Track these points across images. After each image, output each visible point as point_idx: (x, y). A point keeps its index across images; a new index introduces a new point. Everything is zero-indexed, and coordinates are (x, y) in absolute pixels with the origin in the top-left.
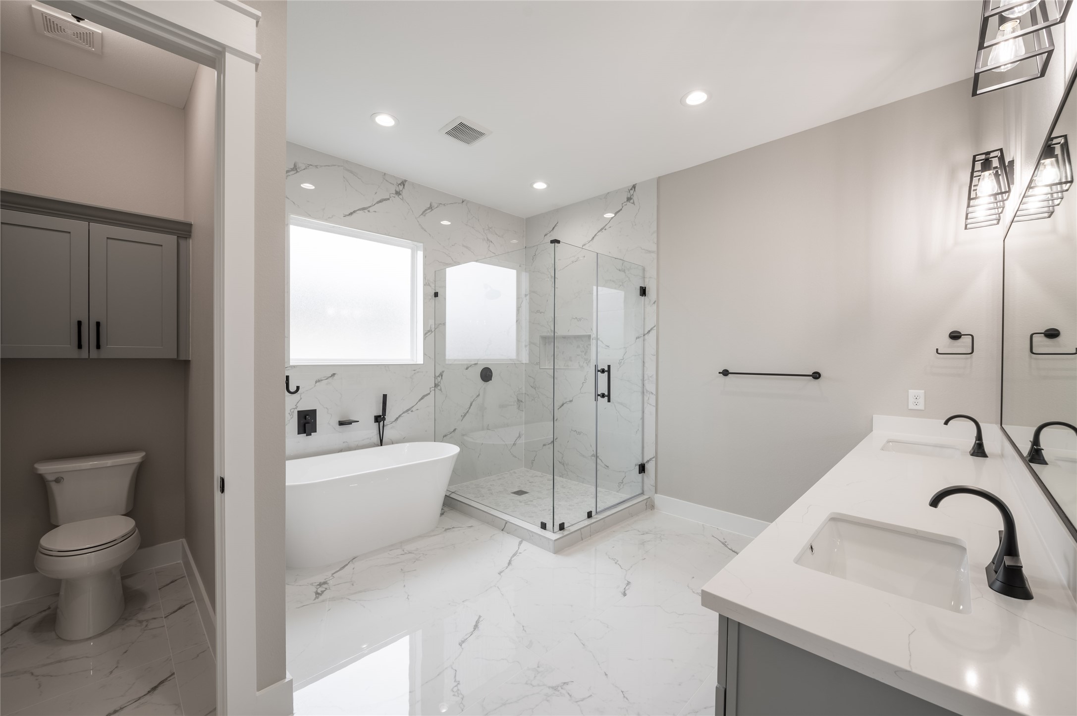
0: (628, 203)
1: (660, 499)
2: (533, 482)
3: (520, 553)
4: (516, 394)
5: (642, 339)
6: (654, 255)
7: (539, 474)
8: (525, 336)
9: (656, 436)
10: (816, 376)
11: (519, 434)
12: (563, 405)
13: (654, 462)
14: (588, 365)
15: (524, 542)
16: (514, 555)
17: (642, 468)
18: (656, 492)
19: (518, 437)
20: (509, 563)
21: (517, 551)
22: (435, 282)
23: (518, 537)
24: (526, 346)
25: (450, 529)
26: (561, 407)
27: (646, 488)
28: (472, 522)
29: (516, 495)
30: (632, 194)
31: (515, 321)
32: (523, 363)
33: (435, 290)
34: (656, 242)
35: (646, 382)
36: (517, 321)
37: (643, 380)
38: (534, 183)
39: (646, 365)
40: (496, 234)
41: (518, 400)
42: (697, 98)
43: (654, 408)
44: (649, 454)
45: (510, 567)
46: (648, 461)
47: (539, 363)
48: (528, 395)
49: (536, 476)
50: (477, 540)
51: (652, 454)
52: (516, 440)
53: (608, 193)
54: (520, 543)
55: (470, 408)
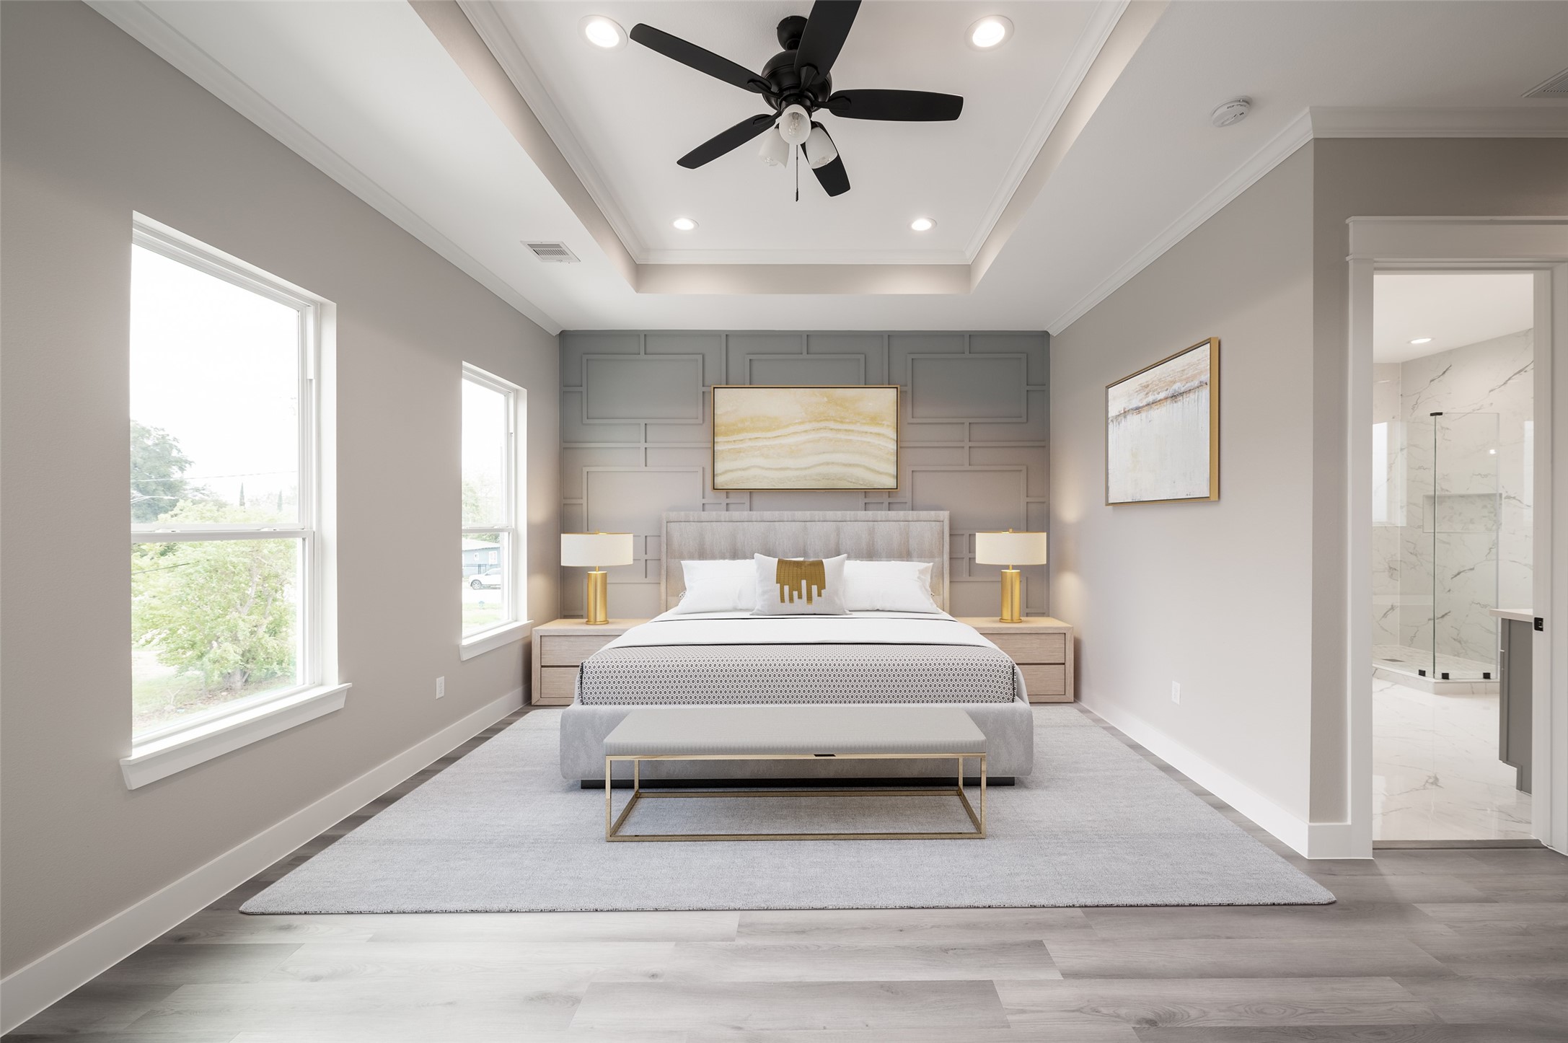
24: (1402, 507)
31: (1386, 480)
36: (1388, 480)
48: (1405, 562)
52: (1388, 612)
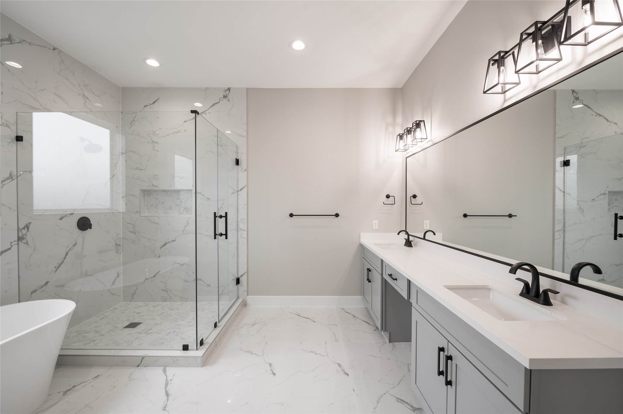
0: (224, 99)
1: (250, 299)
2: (140, 312)
3: (171, 380)
4: (114, 239)
5: (236, 193)
6: (245, 139)
7: (141, 304)
8: (121, 189)
9: (248, 258)
10: (337, 215)
11: (118, 274)
12: (165, 244)
13: (246, 275)
14: (188, 212)
15: (167, 368)
16: (167, 384)
17: (238, 281)
18: (248, 295)
19: (117, 277)
20: (167, 395)
21: (167, 379)
22: (17, 124)
23: (160, 366)
25: (70, 389)
26: (163, 246)
27: (240, 294)
28: (95, 371)
29: (131, 329)
30: (227, 94)
32: (120, 212)
33: (17, 133)
34: (246, 130)
35: (239, 223)
37: (237, 222)
38: (147, 58)
39: (239, 211)
40: (93, 93)
41: (116, 244)
42: (299, 45)
43: (246, 240)
44: (242, 270)
45: (170, 398)
46: (242, 276)
47: (140, 211)
49: (140, 306)
50: (115, 387)
51: (245, 270)
53: (207, 88)
54: (165, 371)
55: (65, 258)
